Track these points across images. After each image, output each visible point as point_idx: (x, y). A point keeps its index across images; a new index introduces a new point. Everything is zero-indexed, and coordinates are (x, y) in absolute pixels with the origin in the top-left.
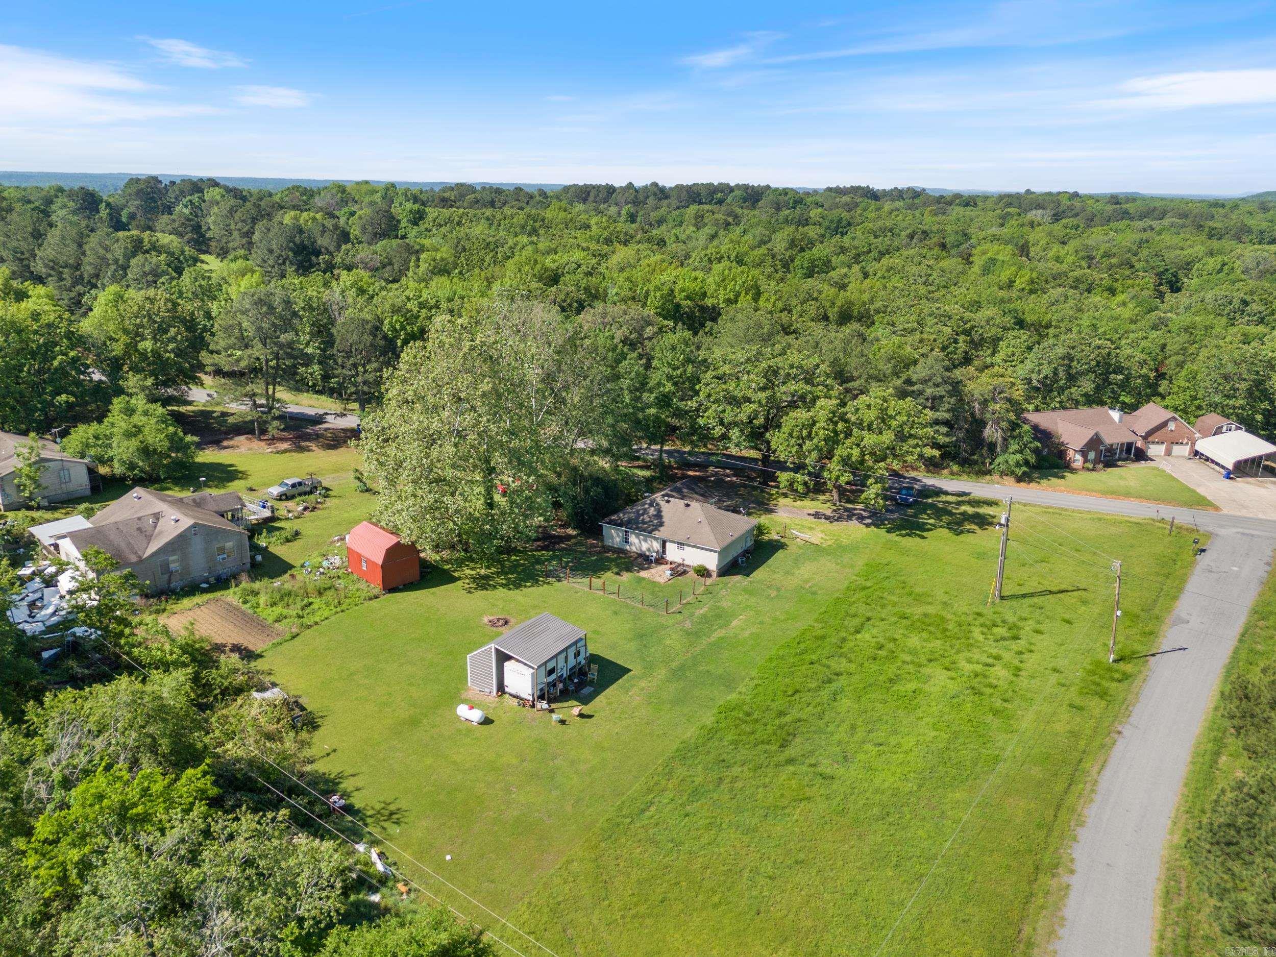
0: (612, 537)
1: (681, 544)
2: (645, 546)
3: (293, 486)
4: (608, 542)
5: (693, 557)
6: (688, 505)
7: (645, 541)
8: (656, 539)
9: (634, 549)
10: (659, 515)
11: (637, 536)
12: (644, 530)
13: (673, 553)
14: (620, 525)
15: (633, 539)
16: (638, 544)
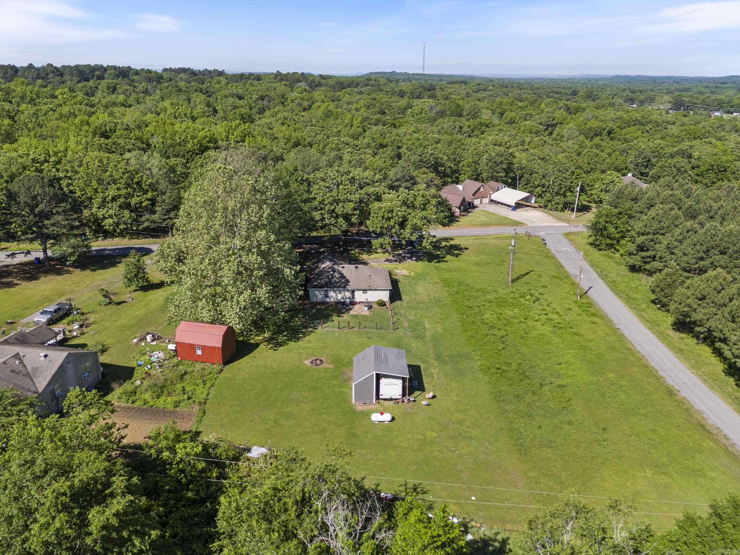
0: (316, 296)
1: (365, 291)
2: (340, 296)
3: (56, 311)
4: (314, 300)
5: (374, 296)
6: (357, 267)
7: (340, 293)
8: (348, 291)
9: (332, 300)
10: (342, 276)
11: (335, 291)
12: (339, 287)
13: (359, 296)
14: (322, 287)
15: (332, 294)
16: (334, 296)
